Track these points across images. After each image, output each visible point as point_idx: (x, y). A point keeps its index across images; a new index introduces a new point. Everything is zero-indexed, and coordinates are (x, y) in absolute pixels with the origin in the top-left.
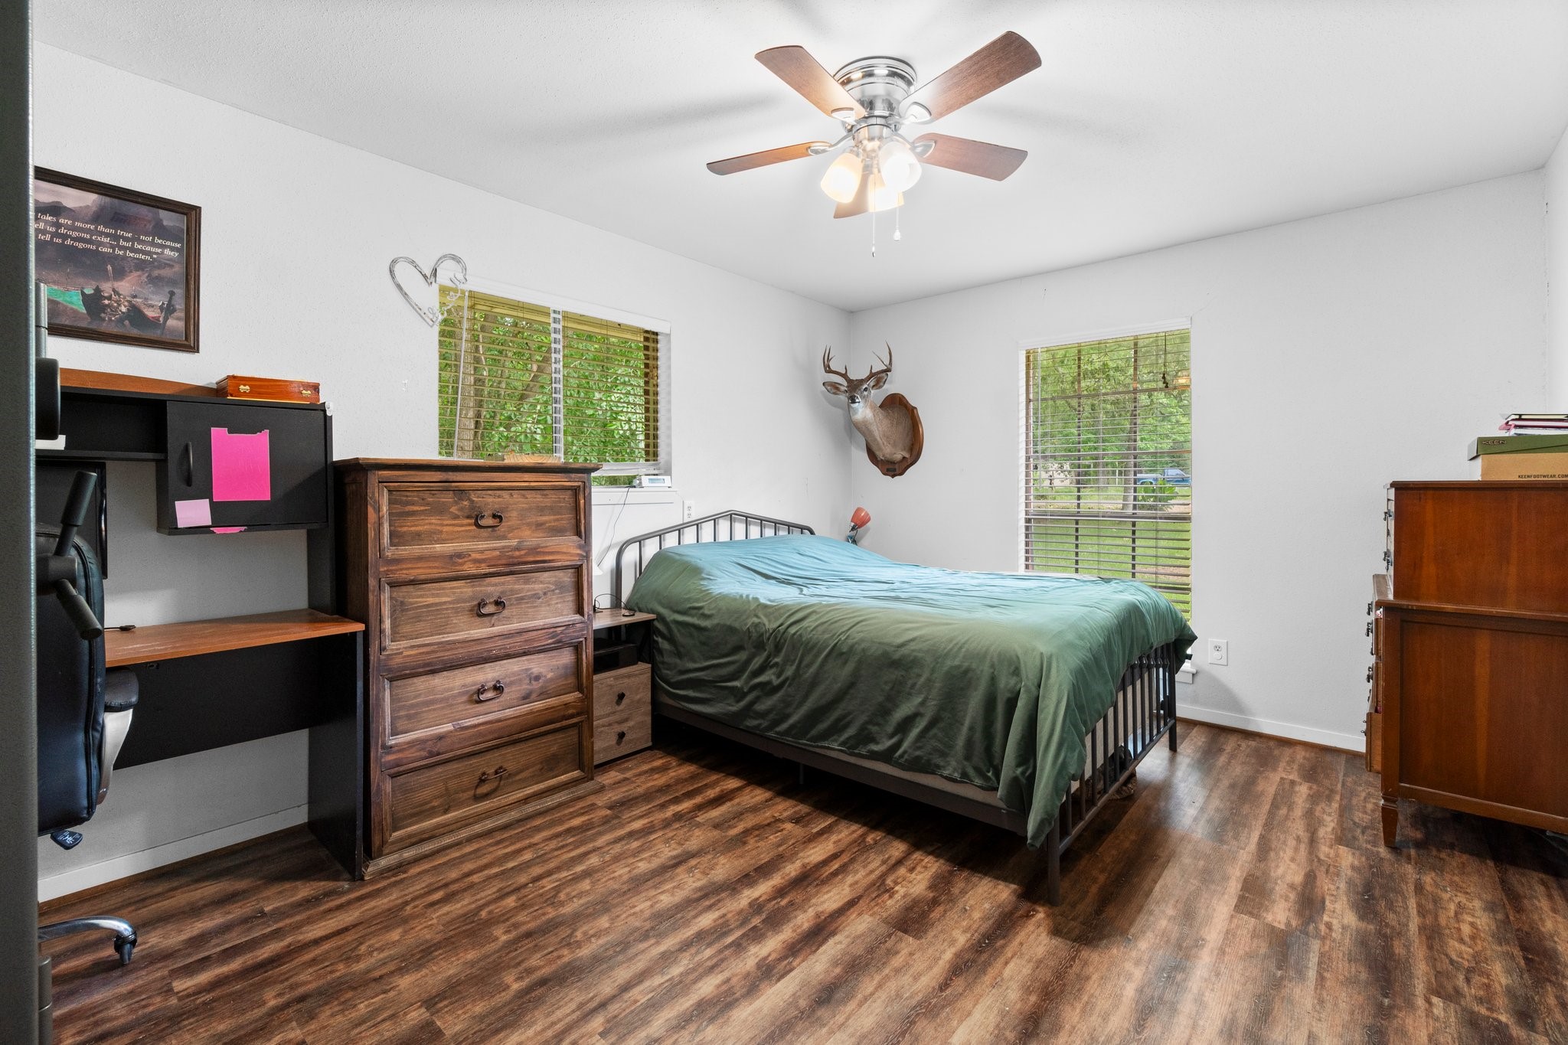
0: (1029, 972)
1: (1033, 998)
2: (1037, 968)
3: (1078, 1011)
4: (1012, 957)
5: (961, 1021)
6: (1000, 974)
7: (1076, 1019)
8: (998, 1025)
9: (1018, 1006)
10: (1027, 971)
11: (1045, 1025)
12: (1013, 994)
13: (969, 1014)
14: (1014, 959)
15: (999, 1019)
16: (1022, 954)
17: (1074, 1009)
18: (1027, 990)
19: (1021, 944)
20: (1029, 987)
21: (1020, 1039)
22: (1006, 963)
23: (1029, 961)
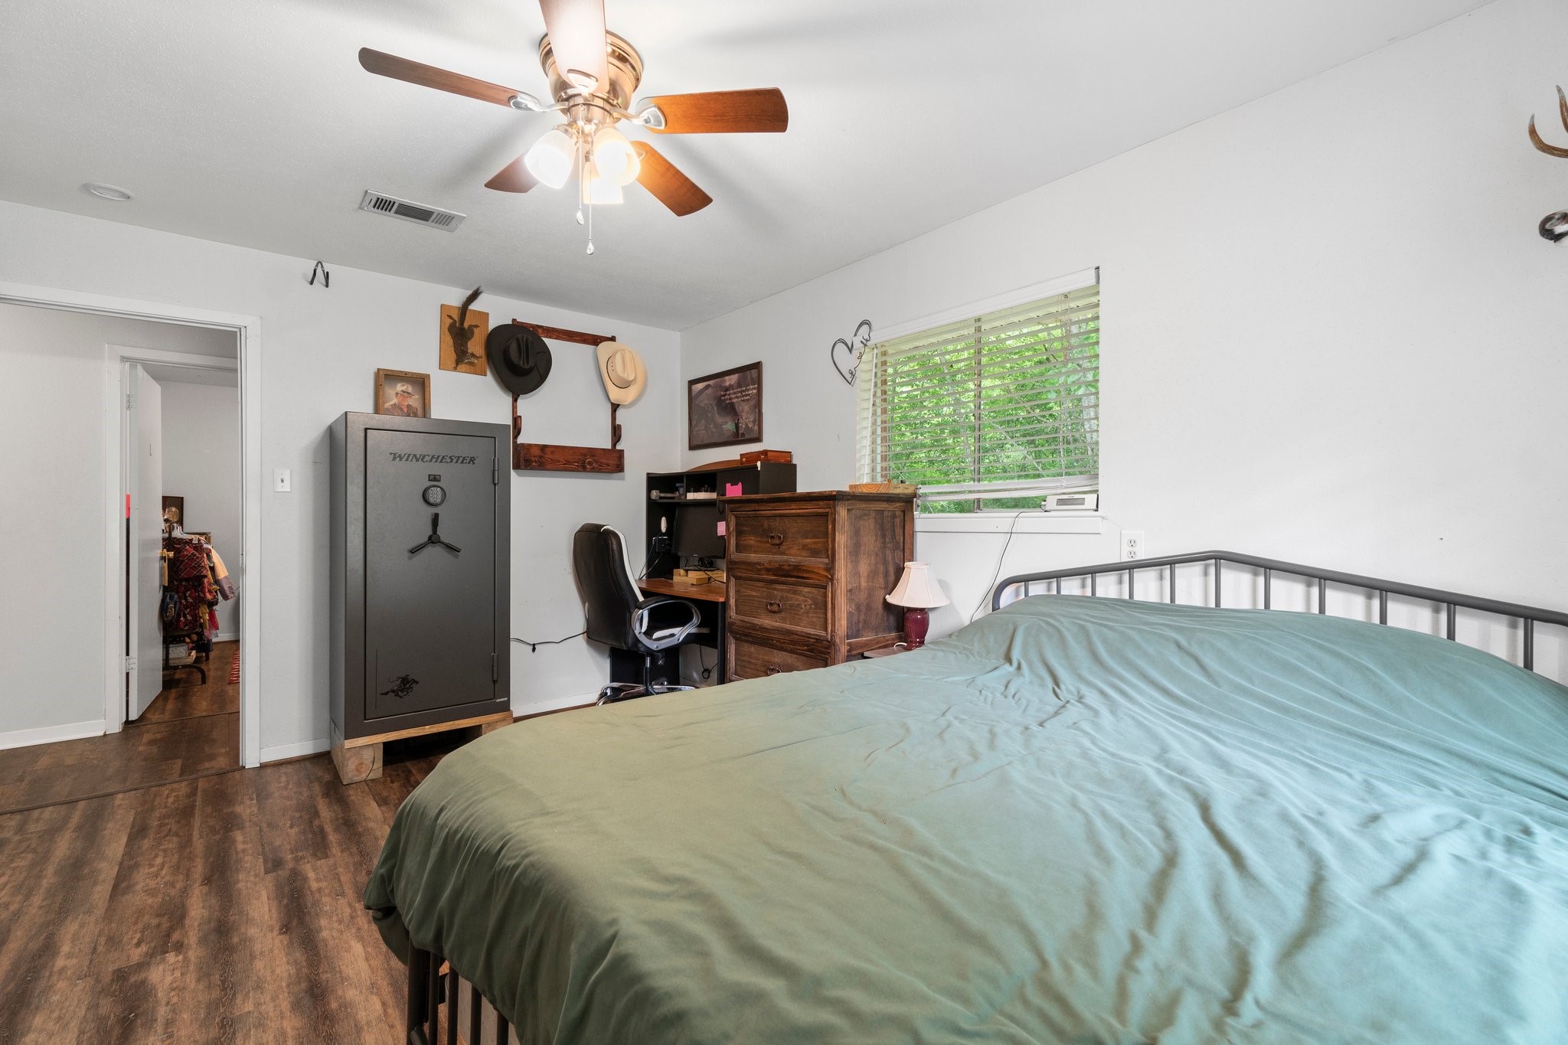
0: (359, 1016)
1: (334, 1005)
2: (356, 1025)
3: (289, 1030)
4: (385, 1011)
5: (367, 953)
6: (378, 994)
7: (285, 1023)
8: (340, 972)
9: (340, 992)
10: (362, 1016)
11: (307, 1002)
12: (352, 994)
13: (367, 959)
14: (381, 1012)
15: (344, 975)
16: (380, 1021)
17: (293, 1028)
18: (345, 1005)
19: (392, 1027)
20: (346, 1008)
21: (316, 980)
22: (384, 1004)
23: (368, 1023)
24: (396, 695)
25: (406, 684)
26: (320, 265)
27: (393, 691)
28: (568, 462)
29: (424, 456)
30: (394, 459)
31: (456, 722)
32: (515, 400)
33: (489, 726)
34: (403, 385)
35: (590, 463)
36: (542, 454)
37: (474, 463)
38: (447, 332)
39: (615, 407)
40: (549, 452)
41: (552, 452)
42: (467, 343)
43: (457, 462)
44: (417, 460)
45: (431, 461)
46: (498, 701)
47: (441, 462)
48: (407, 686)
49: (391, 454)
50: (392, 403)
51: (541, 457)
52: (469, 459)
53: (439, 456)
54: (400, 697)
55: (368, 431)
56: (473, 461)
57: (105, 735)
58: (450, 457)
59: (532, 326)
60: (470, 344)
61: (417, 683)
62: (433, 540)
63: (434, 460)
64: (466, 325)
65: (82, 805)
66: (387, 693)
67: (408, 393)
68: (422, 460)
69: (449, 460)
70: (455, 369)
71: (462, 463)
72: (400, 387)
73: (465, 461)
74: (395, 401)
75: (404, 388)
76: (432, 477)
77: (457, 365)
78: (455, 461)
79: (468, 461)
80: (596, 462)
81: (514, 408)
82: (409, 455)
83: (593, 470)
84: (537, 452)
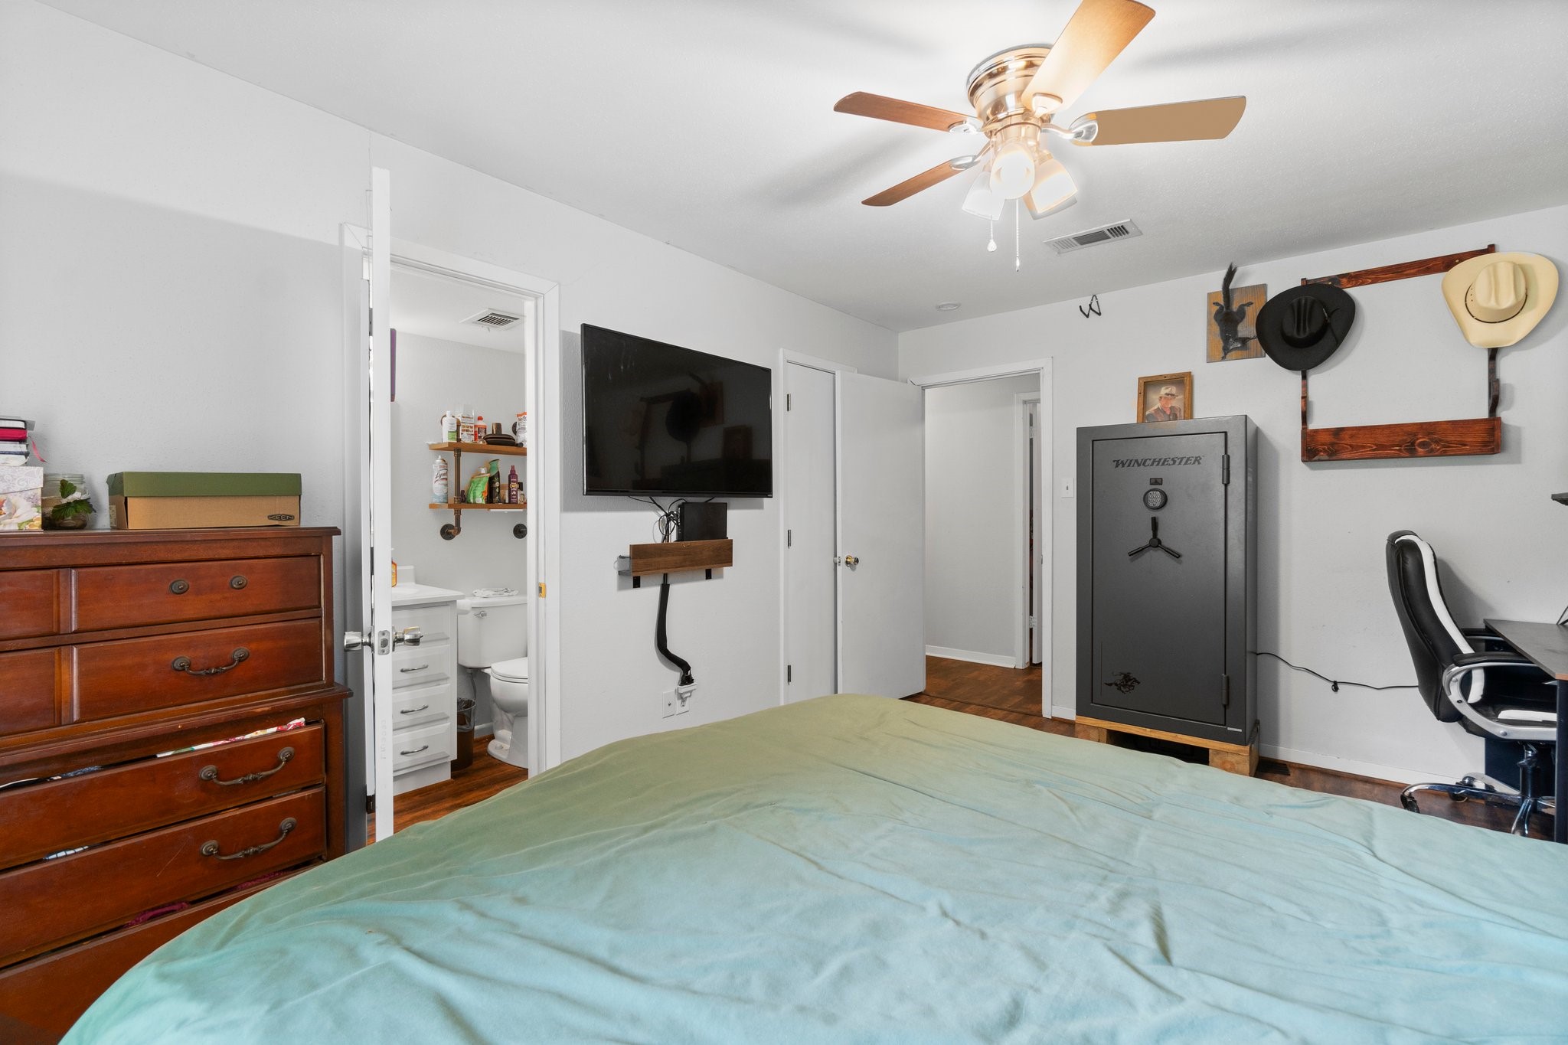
24: (1119, 689)
25: (1127, 682)
26: (1094, 298)
27: (1116, 685)
28: (1380, 447)
29: (1146, 460)
30: (1117, 466)
31: (1180, 736)
32: (1304, 377)
33: (1218, 754)
34: (1167, 388)
35: (1423, 445)
36: (1336, 441)
37: (1199, 463)
38: (1213, 321)
39: (1493, 354)
40: (1347, 436)
41: (1352, 436)
42: (1236, 326)
43: (1180, 464)
44: (1139, 465)
45: (1152, 465)
46: (1229, 729)
47: (1163, 464)
48: (1129, 683)
49: (1114, 461)
50: (1156, 407)
51: (1333, 444)
52: (1193, 459)
53: (1160, 459)
54: (1123, 692)
55: (1095, 442)
56: (1198, 461)
57: (1015, 668)
58: (1173, 459)
59: (1331, 279)
60: (1240, 327)
61: (1139, 683)
62: (1156, 543)
63: (1156, 464)
64: (1235, 307)
65: (956, 703)
66: (1110, 685)
67: (1173, 395)
68: (1143, 465)
69: (1171, 462)
70: (1224, 358)
71: (1186, 463)
72: (1164, 391)
73: (1189, 462)
74: (1158, 405)
75: (1168, 391)
76: (1153, 481)
77: (1226, 354)
78: (1178, 462)
79: (1192, 462)
80: (1437, 442)
81: (1305, 387)
82: (1131, 461)
83: (1431, 453)
84: (1328, 439)
